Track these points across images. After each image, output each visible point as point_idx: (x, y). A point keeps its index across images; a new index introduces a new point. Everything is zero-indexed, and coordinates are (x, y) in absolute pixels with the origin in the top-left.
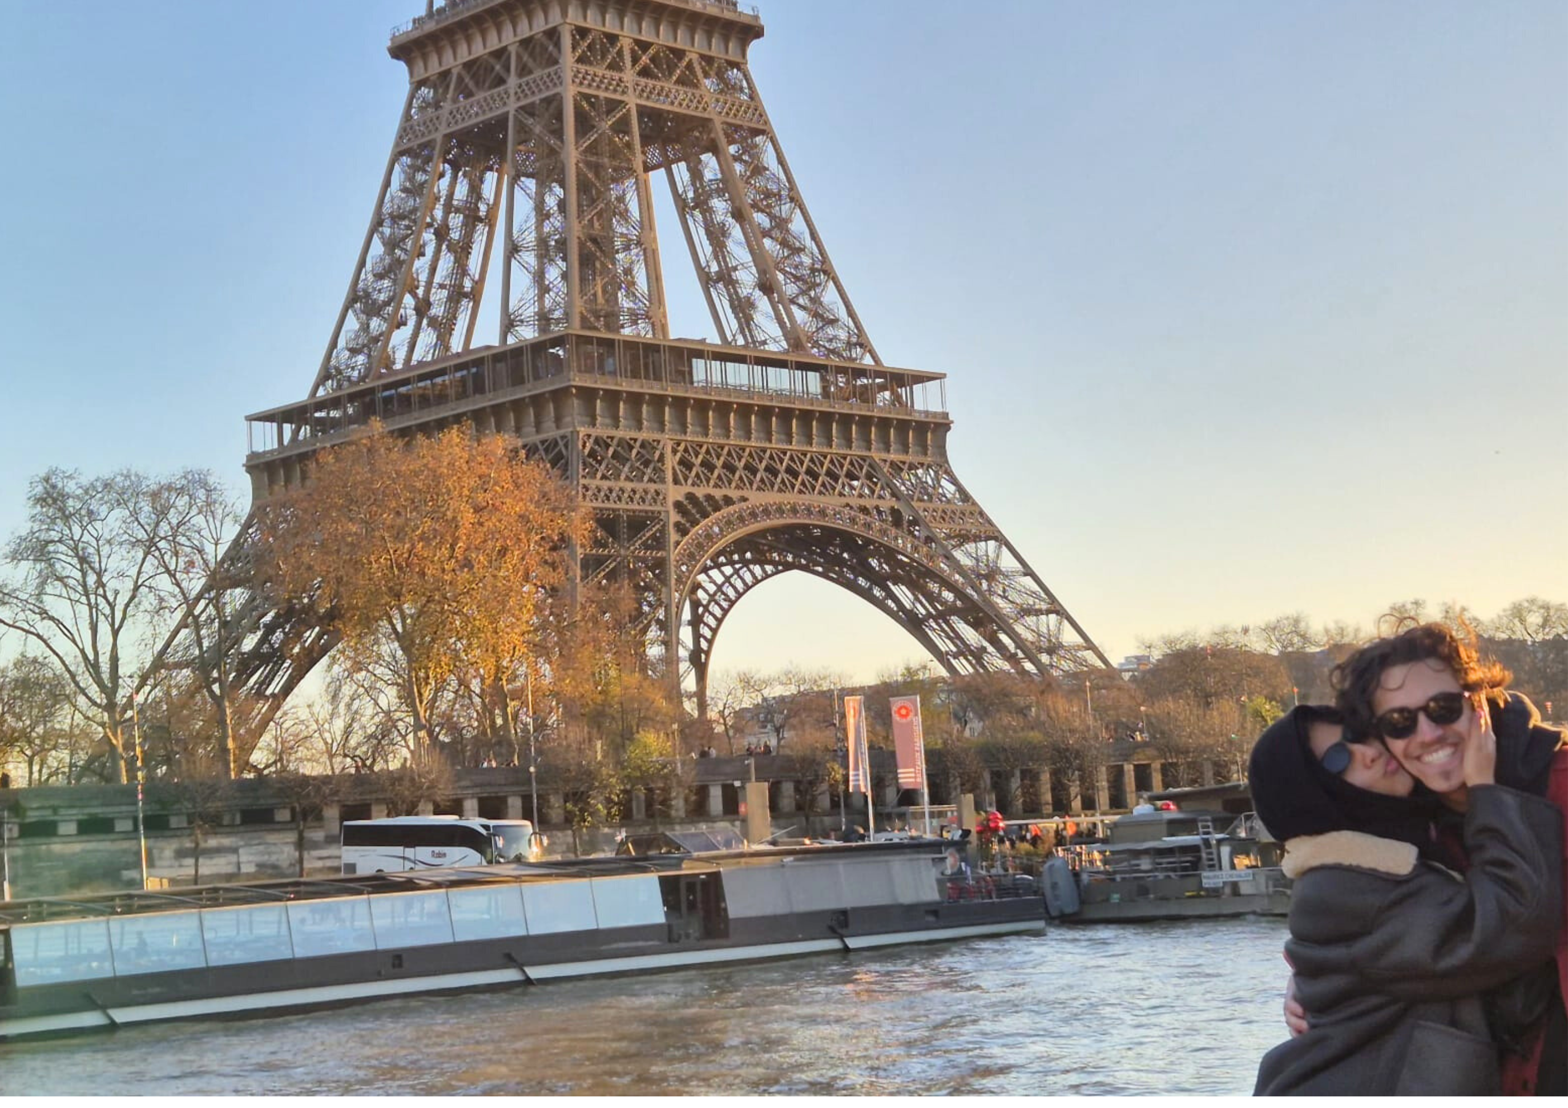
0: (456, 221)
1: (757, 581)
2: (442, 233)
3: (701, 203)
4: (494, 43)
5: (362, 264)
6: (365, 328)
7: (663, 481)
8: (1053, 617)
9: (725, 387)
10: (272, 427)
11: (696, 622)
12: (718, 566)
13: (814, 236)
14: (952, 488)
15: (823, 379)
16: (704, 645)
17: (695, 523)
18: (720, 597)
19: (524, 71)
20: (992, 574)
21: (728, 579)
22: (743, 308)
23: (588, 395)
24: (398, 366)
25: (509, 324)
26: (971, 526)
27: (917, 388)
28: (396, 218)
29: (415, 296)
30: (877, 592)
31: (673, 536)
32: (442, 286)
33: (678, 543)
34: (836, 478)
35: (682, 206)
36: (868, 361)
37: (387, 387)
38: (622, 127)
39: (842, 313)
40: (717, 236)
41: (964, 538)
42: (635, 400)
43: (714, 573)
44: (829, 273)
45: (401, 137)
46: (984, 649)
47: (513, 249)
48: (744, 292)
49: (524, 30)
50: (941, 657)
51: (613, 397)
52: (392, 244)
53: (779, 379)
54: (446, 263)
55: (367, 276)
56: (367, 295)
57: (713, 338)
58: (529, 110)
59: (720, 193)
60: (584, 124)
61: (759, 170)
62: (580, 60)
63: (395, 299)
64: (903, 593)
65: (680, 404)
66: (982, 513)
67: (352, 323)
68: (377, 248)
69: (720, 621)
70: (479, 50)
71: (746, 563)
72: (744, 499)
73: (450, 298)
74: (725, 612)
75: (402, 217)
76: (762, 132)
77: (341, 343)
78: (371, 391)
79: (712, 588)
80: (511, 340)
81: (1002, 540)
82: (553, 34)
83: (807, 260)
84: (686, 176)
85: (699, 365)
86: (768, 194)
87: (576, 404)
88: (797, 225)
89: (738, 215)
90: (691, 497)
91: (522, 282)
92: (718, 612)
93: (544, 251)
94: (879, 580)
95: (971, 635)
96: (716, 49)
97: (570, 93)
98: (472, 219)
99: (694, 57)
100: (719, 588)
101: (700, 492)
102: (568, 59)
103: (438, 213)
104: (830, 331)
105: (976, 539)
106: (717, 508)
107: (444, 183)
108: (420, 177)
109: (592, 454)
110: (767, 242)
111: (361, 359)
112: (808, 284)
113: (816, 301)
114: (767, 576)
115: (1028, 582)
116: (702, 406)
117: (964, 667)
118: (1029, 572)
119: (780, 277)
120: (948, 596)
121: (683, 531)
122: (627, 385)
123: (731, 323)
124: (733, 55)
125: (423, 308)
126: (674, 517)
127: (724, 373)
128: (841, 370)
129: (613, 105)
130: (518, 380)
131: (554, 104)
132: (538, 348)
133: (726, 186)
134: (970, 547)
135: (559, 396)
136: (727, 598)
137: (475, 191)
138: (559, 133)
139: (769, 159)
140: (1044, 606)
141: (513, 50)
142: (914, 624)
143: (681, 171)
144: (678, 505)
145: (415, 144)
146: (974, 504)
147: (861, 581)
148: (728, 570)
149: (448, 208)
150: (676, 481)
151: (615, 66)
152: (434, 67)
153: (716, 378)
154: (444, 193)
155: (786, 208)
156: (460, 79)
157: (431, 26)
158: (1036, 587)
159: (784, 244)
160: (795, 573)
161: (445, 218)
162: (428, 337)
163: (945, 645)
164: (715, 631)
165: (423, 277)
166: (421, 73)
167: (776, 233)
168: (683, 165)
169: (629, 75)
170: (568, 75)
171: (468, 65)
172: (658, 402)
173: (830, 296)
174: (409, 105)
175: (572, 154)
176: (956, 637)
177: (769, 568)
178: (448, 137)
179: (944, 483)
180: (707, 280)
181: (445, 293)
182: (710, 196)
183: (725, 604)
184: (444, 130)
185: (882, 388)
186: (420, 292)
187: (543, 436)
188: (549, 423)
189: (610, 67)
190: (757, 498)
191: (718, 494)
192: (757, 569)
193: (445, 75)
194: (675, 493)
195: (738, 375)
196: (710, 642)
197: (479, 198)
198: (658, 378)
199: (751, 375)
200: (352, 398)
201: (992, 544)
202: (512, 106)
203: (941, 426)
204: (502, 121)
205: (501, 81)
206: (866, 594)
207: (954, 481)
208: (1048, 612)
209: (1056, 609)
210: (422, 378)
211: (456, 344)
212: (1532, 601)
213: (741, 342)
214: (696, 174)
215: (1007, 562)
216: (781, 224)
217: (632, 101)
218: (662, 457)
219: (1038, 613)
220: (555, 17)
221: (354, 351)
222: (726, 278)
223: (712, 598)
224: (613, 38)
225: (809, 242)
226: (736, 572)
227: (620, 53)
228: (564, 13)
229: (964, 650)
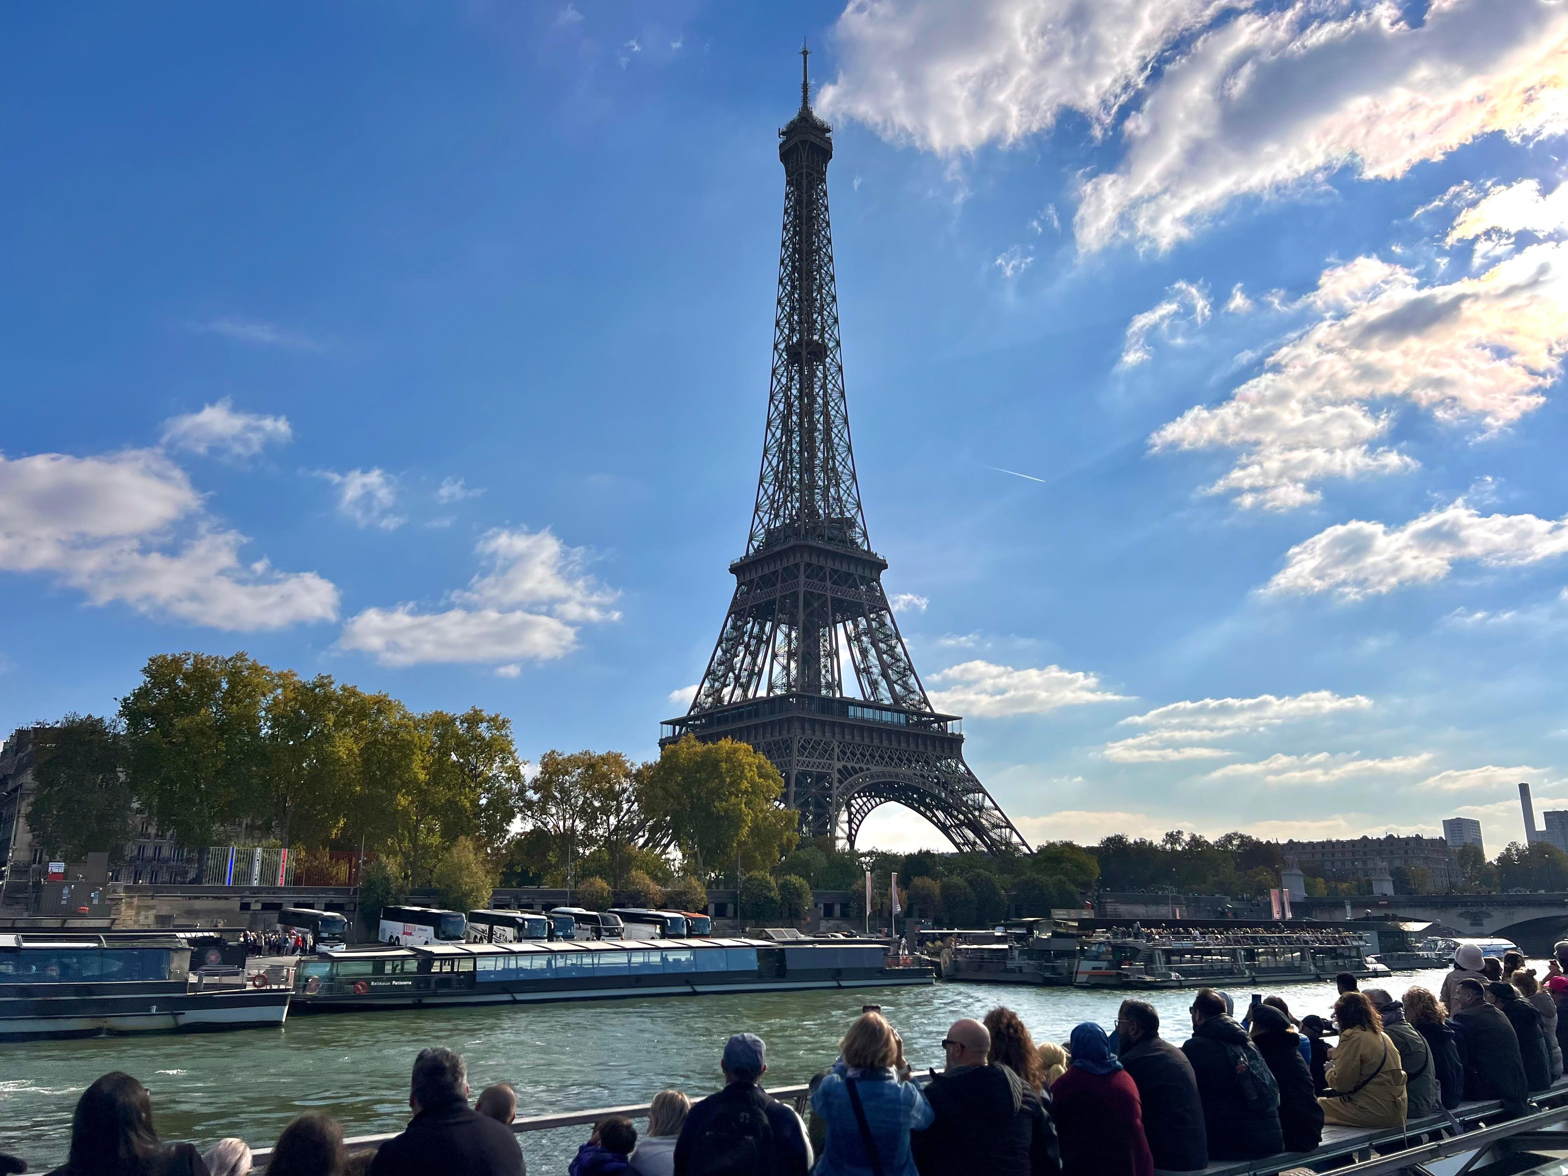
0: (753, 642)
1: (877, 805)
2: (747, 647)
3: (858, 638)
4: (772, 569)
5: (713, 659)
6: (712, 686)
7: (833, 759)
8: (1008, 830)
9: (863, 719)
10: (670, 727)
11: (850, 821)
12: (860, 797)
13: (906, 654)
14: (963, 768)
15: (906, 717)
16: (853, 832)
17: (846, 779)
18: (861, 811)
19: (784, 580)
20: (981, 808)
21: (864, 803)
22: (874, 684)
23: (802, 721)
24: (726, 703)
25: (771, 688)
26: (970, 785)
27: (949, 723)
28: (728, 640)
29: (734, 673)
30: (928, 814)
31: (836, 784)
32: (746, 670)
33: (838, 788)
34: (910, 762)
35: (849, 639)
36: (928, 710)
37: (718, 712)
38: (824, 605)
39: (917, 689)
40: (864, 652)
41: (968, 791)
42: (823, 723)
43: (859, 800)
44: (913, 672)
45: (732, 606)
46: (975, 843)
47: (774, 656)
48: (875, 677)
49: (785, 564)
50: (957, 845)
51: (813, 722)
52: (725, 652)
53: (887, 716)
54: (748, 659)
55: (714, 665)
56: (714, 672)
57: (860, 698)
58: (785, 597)
59: (866, 634)
60: (807, 604)
61: (883, 624)
62: (807, 577)
63: (725, 676)
64: (940, 815)
65: (842, 726)
66: (977, 781)
67: (707, 684)
68: (719, 652)
69: (860, 822)
70: (766, 571)
71: (873, 797)
72: (868, 769)
73: (748, 675)
74: (863, 818)
75: (731, 640)
76: (885, 609)
77: (702, 692)
78: (712, 714)
79: (857, 807)
80: (772, 695)
81: (985, 794)
82: (797, 566)
83: (902, 665)
84: (851, 626)
85: (851, 709)
86: (887, 636)
87: (797, 725)
88: (899, 649)
89: (874, 644)
90: (845, 767)
91: (777, 669)
92: (860, 818)
93: (790, 655)
94: (928, 807)
95: (971, 835)
96: (867, 573)
97: (802, 590)
98: (760, 641)
99: (857, 577)
100: (861, 807)
101: (849, 766)
102: (802, 578)
103: (746, 639)
104: (912, 696)
105: (974, 792)
106: (856, 773)
107: (749, 626)
108: (739, 623)
109: (802, 746)
110: (885, 656)
111: (710, 699)
112: (903, 675)
113: (906, 683)
114: (881, 803)
115: (997, 813)
116: (852, 727)
117: (966, 849)
118: (997, 808)
119: (890, 672)
120: (961, 817)
121: (840, 782)
122: (819, 717)
123: (868, 690)
124: (874, 576)
125: (737, 678)
126: (837, 775)
127: (863, 713)
128: (914, 713)
129: (820, 596)
130: (773, 712)
131: (795, 595)
132: (781, 698)
133: (869, 631)
134: (971, 796)
135: (789, 720)
136: (864, 812)
137: (762, 629)
138: (797, 607)
139: (888, 620)
140: (1004, 824)
141: (780, 571)
142: (944, 829)
143: (850, 626)
144: (839, 771)
145: (737, 609)
146: (973, 776)
147: (922, 809)
148: (865, 799)
149: (750, 637)
150: (839, 760)
151: (823, 580)
152: (748, 578)
153: (859, 714)
154: (749, 630)
155: (893, 642)
156: (758, 583)
157: (747, 561)
158: (1000, 816)
159: (892, 657)
160: (893, 802)
161: (749, 640)
162: (739, 692)
163: (959, 840)
164: (858, 826)
165: (738, 666)
166: (742, 580)
167: (889, 652)
168: (850, 622)
169: (828, 583)
170: (802, 583)
171: (761, 578)
172: (833, 724)
173: (912, 680)
174: (736, 593)
175: (801, 617)
176: (964, 837)
177: (882, 800)
178: (752, 607)
179: (960, 766)
180: (858, 671)
181: (746, 673)
182: (861, 636)
183: (863, 815)
184: (750, 604)
185: (934, 722)
186: (737, 672)
187: (774, 739)
188: (785, 732)
189: (820, 580)
190: (874, 769)
191: (857, 766)
192: (878, 800)
193: (752, 581)
194: (839, 765)
195: (869, 714)
196: (856, 831)
197: (764, 632)
198: (833, 714)
199: (874, 714)
200: (704, 716)
201: (981, 795)
202: (778, 595)
203: (959, 740)
204: (773, 602)
205: (774, 585)
206: (924, 814)
207: (964, 765)
208: (1006, 827)
209: (1009, 825)
210: (733, 709)
211: (750, 695)
212: (1235, 834)
213: (872, 699)
214: (856, 626)
215: (988, 803)
216: (892, 648)
217: (829, 594)
218: (833, 750)
219: (1001, 827)
220: (798, 559)
221: (707, 696)
222: (867, 671)
223: (858, 811)
224: (822, 568)
225: (903, 657)
226: (868, 800)
227: (825, 574)
228: (802, 557)
229: (967, 842)
